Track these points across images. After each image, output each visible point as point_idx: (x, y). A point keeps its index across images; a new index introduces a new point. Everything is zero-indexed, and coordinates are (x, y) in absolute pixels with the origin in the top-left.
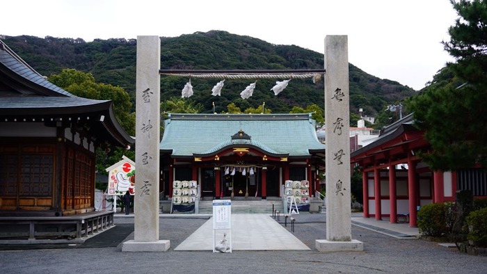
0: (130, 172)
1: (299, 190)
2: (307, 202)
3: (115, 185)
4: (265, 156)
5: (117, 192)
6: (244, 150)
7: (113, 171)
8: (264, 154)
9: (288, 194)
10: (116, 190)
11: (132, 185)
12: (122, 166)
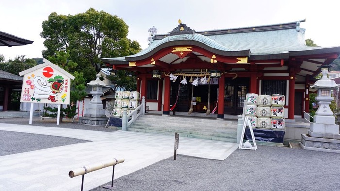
0: (53, 77)
1: (268, 109)
2: (279, 127)
3: (31, 91)
4: (214, 57)
5: (33, 99)
6: (186, 49)
7: (30, 75)
8: (212, 54)
9: (248, 113)
10: (32, 96)
11: (54, 92)
12: (42, 70)
